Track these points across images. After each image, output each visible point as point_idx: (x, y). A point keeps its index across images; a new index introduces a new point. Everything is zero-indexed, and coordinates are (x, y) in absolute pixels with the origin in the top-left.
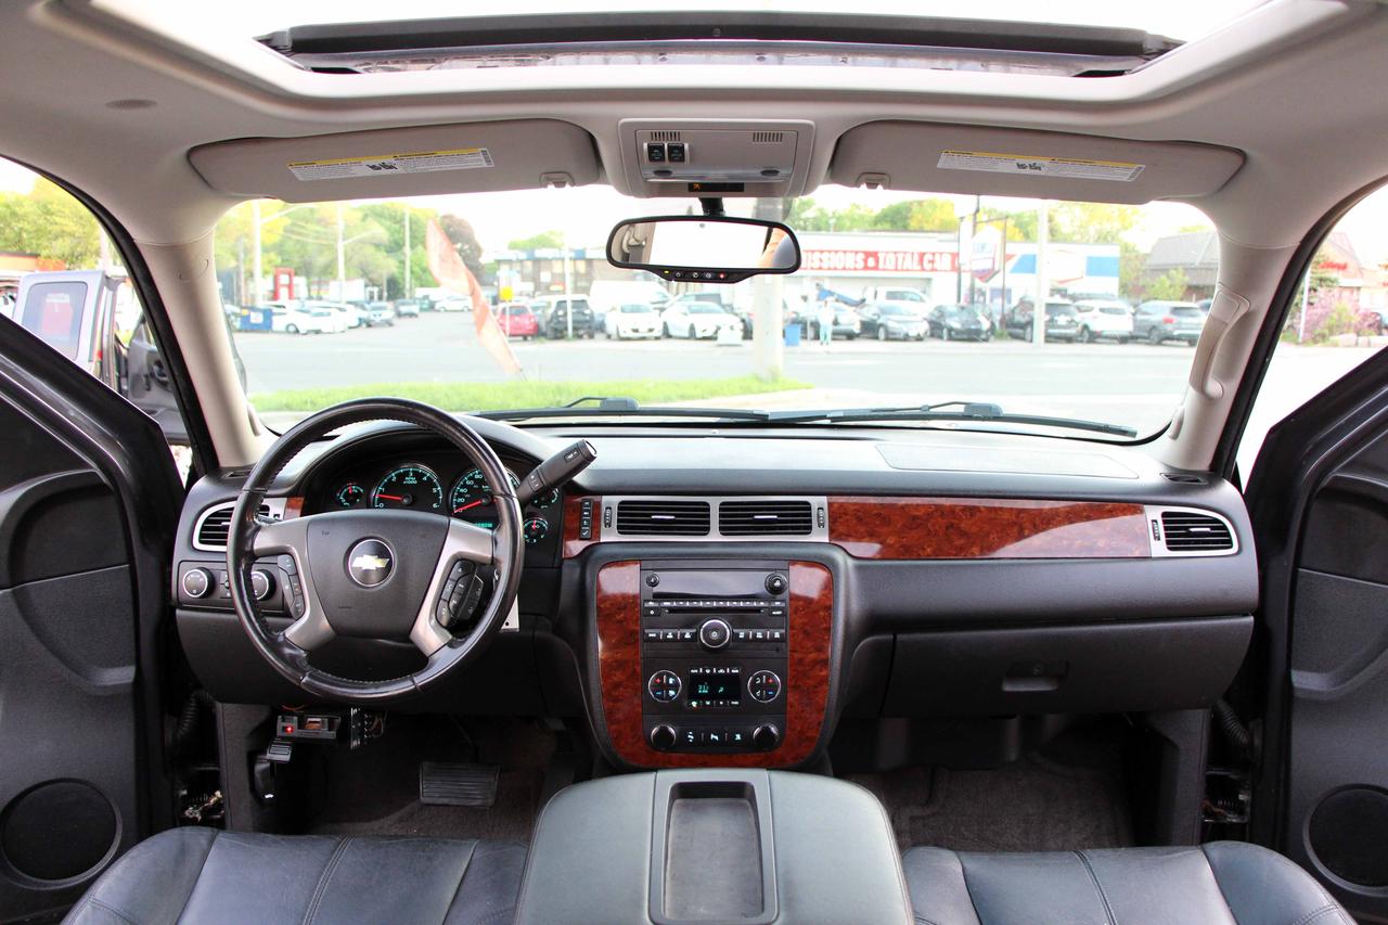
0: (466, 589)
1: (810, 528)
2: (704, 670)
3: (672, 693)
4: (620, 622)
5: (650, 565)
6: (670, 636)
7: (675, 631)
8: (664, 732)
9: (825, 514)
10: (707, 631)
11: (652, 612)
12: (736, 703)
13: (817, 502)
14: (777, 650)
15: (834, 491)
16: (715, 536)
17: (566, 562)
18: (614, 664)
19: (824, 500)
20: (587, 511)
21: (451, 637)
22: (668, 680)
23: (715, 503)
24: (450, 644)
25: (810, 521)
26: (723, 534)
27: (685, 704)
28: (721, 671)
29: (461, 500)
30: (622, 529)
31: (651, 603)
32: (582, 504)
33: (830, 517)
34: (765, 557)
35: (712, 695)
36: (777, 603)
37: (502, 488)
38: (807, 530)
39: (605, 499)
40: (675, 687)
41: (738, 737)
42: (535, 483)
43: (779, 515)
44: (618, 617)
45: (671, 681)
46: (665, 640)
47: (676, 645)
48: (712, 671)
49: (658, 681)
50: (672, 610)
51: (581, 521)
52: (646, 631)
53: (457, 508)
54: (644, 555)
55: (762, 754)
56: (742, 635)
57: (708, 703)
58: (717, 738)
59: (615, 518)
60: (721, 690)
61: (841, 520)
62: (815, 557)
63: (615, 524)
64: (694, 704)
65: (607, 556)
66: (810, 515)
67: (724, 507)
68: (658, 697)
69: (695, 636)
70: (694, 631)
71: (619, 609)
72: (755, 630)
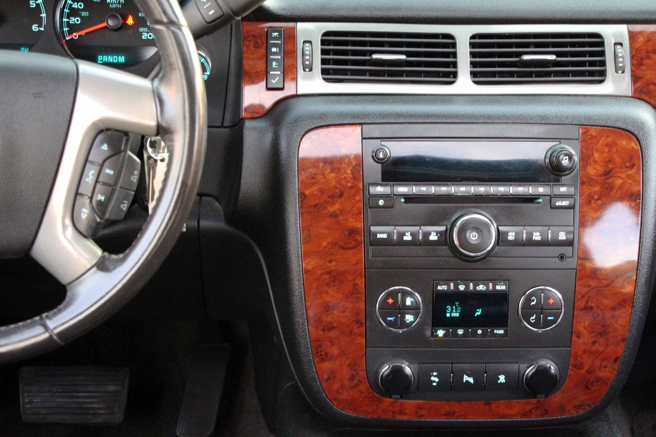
0: (117, 177)
1: (603, 73)
2: (456, 286)
3: (409, 318)
4: (334, 215)
5: (375, 131)
6: (408, 238)
7: (416, 229)
8: (397, 372)
9: (625, 53)
10: (463, 230)
11: (381, 202)
12: (502, 332)
13: (612, 33)
14: (562, 257)
15: (639, 17)
16: (464, 84)
17: (248, 124)
18: (326, 277)
19: (623, 29)
20: (275, 45)
21: (99, 252)
22: (404, 302)
23: (463, 34)
24: (102, 266)
25: (603, 63)
26: (476, 83)
27: (428, 333)
28: (481, 287)
29: (73, 20)
30: (328, 74)
31: (380, 189)
32: (267, 35)
33: (632, 57)
34: (544, 121)
35: (466, 320)
36: (563, 190)
37: (165, 12)
38: (599, 76)
39: (301, 26)
40: (414, 309)
41: (502, 379)
42: (209, 9)
43: (558, 54)
44: (331, 209)
45: (409, 301)
46: (401, 243)
47: (415, 250)
48: (467, 287)
49: (390, 301)
50: (409, 199)
51: (267, 62)
52: (373, 229)
53: (70, 33)
54: (367, 115)
55: (534, 401)
56: (511, 237)
57: (460, 332)
58: (471, 380)
59: (318, 57)
60: (479, 312)
61: (649, 62)
62: (618, 119)
63: (318, 66)
64: (441, 333)
65: (311, 117)
66: (602, 54)
67: (477, 42)
68: (389, 324)
69: (446, 238)
70: (443, 228)
71: (332, 197)
72: (529, 228)
